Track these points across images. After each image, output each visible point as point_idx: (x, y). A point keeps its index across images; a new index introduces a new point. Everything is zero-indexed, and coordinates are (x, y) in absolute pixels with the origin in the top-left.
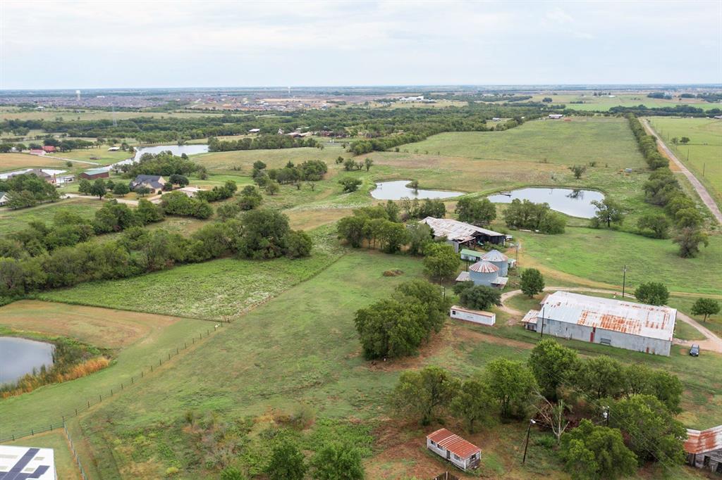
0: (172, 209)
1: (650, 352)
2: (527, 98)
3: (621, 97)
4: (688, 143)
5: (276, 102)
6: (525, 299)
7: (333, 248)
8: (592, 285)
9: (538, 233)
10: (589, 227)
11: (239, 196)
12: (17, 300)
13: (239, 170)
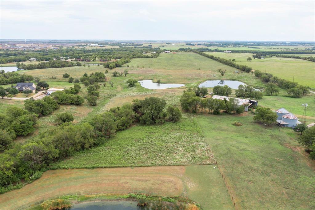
0: (61, 101)
2: (142, 45)
3: (177, 45)
11: (82, 91)
12: (44, 171)
13: (55, 78)
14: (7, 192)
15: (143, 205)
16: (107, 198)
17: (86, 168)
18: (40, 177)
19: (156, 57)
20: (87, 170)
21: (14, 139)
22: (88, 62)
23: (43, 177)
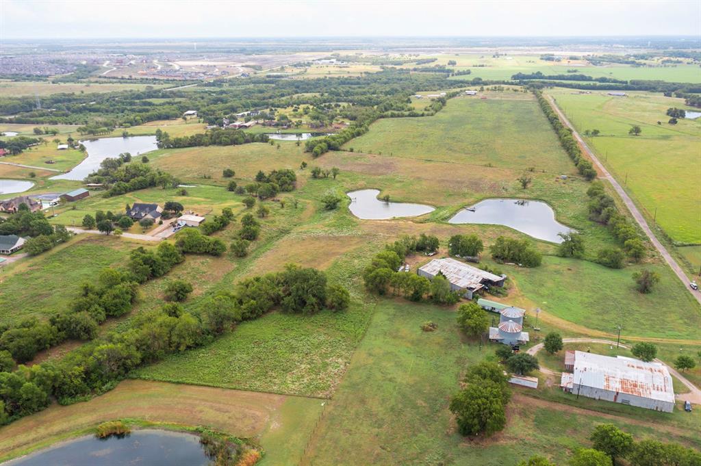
1: (659, 410)
2: (433, 61)
4: (599, 134)
5: (190, 67)
6: (548, 355)
7: (362, 295)
8: (590, 334)
9: (521, 267)
10: (557, 256)
11: (235, 221)
12: (120, 380)
13: (209, 178)
14: (73, 404)
15: (205, 442)
16: (172, 428)
17: (169, 382)
18: (113, 389)
19: (432, 115)
20: (169, 385)
21: (101, 323)
22: (287, 129)
23: (117, 389)
